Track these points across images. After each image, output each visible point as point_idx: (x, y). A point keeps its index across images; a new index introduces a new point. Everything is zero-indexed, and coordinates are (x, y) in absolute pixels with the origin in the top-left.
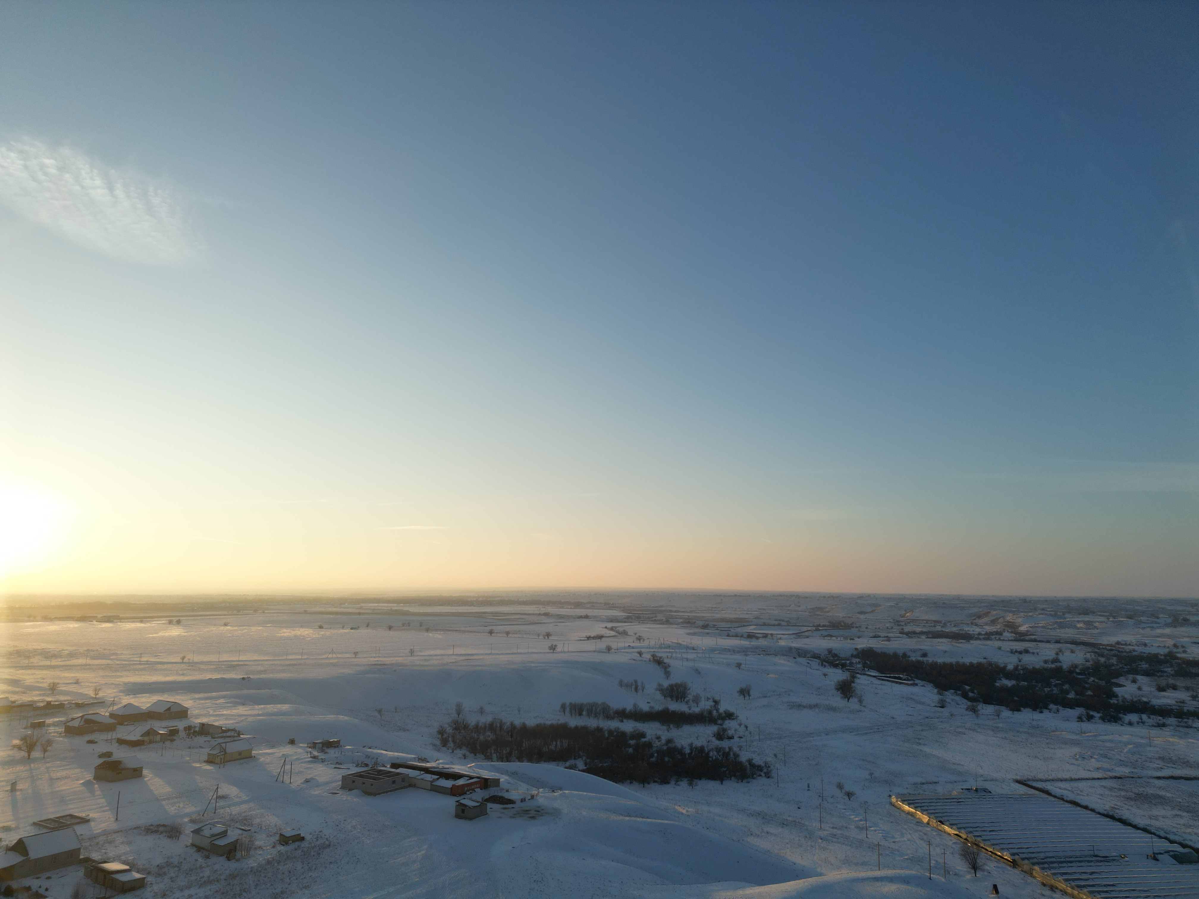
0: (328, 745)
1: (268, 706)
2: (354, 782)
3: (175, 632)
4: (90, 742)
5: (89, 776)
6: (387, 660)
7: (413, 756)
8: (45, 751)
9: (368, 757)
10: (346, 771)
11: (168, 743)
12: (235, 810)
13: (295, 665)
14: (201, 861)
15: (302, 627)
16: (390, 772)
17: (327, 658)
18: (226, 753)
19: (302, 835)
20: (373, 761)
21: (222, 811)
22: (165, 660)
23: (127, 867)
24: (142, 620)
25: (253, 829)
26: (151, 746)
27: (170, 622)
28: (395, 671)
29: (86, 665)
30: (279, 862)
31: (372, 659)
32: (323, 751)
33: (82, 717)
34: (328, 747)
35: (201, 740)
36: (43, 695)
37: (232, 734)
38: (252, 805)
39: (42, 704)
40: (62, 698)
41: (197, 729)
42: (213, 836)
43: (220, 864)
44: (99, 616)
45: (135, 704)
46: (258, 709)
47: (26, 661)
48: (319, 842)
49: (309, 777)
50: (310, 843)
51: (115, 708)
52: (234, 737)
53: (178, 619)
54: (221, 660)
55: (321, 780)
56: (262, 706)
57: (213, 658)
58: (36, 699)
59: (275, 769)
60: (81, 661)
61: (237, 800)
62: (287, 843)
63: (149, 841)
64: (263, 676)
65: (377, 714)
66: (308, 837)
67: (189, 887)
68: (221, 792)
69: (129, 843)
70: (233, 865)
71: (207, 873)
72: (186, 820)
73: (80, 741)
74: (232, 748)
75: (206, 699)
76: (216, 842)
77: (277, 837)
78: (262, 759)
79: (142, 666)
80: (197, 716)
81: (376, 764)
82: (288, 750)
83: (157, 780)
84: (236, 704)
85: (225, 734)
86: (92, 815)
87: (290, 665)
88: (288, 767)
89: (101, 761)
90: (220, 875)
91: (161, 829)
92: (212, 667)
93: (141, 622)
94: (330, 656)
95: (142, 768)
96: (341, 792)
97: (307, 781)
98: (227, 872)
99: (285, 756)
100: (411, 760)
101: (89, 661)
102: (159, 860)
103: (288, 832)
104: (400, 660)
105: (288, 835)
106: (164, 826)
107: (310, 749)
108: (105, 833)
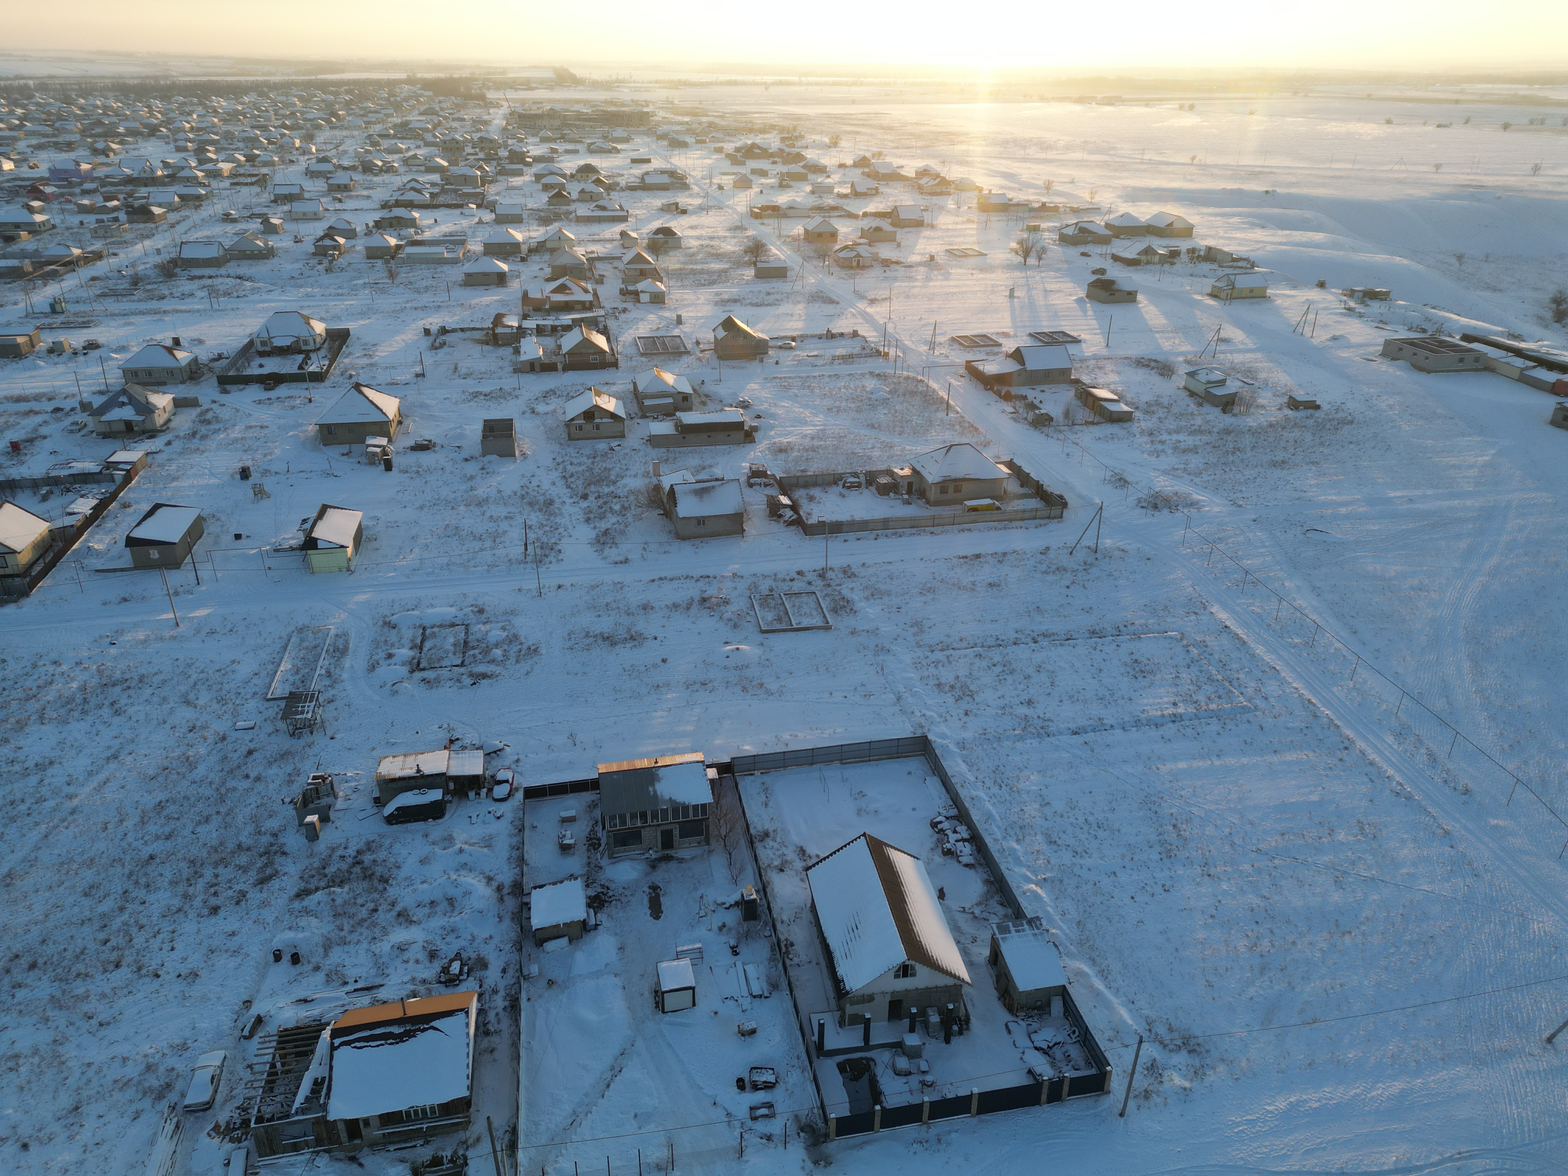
0: (1372, 295)
1: (1296, 233)
2: (1401, 349)
3: (1189, 120)
4: (1084, 254)
5: (1082, 293)
6: (1489, 181)
7: (1500, 329)
8: (1040, 259)
9: (1428, 319)
10: (1392, 333)
11: (1167, 267)
12: (1238, 358)
13: (1341, 177)
14: (1193, 407)
15: (1359, 120)
16: (1457, 345)
17: (1390, 171)
18: (1234, 288)
19: (1318, 403)
20: (1436, 326)
21: (1222, 356)
22: (1171, 160)
23: (1116, 397)
24: (1147, 103)
25: (1257, 384)
26: (1149, 267)
27: (1181, 107)
28: (1499, 198)
29: (1082, 161)
30: (1283, 428)
31: (1462, 177)
32: (1363, 303)
33: (1077, 224)
34: (1371, 299)
35: (1206, 267)
36: (1039, 194)
37: (1245, 264)
38: (1259, 355)
39: (1037, 205)
40: (1057, 200)
41: (1202, 253)
42: (1209, 382)
43: (1213, 414)
44: (1099, 96)
45: (1134, 214)
46: (1282, 235)
47: (1022, 152)
48: (1338, 416)
49: (1338, 333)
50: (1327, 414)
51: (1112, 216)
52: (1246, 268)
53: (1191, 102)
54: (1241, 163)
55: (1354, 340)
56: (1288, 232)
57: (1230, 160)
58: (1031, 198)
59: (1294, 316)
60: (1078, 155)
61: (1241, 347)
62: (1297, 408)
63: (1140, 375)
64: (1293, 190)
65: (1454, 261)
66: (1325, 407)
67: (1177, 432)
68: (1223, 334)
69: (1119, 373)
70: (1228, 420)
71: (1198, 421)
72: (1181, 359)
73: (1074, 252)
74: (1243, 282)
75: (1217, 215)
76: (1212, 391)
77: (1286, 399)
78: (1279, 302)
79: (1144, 167)
80: (1204, 237)
81: (1439, 331)
82: (1315, 294)
83: (1152, 308)
84: (1253, 225)
85: (1235, 264)
86: (1083, 336)
87: (1332, 177)
88: (1311, 317)
89: (1094, 278)
90: (1213, 427)
91: (1153, 364)
92: (1229, 173)
93: (1147, 105)
94: (1396, 167)
95: (1136, 292)
96: (1380, 360)
97: (1334, 338)
98: (1221, 426)
99: (1310, 303)
100: (1496, 334)
101: (1086, 157)
102: (1146, 397)
103: (1301, 395)
104: (1511, 181)
105: (1299, 399)
106: (1155, 361)
107: (1345, 298)
108: (1096, 357)
